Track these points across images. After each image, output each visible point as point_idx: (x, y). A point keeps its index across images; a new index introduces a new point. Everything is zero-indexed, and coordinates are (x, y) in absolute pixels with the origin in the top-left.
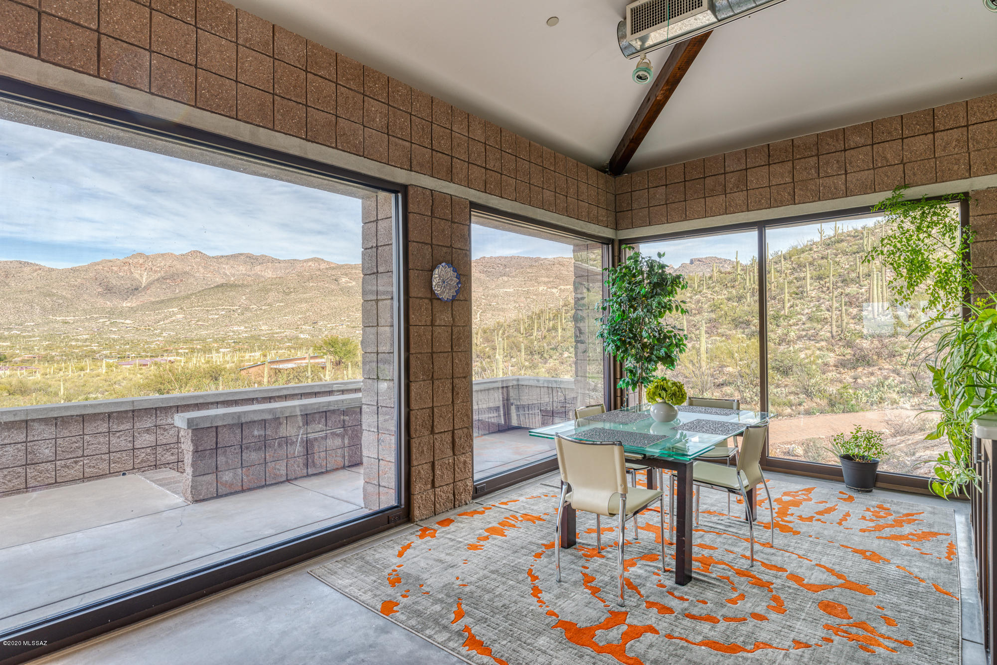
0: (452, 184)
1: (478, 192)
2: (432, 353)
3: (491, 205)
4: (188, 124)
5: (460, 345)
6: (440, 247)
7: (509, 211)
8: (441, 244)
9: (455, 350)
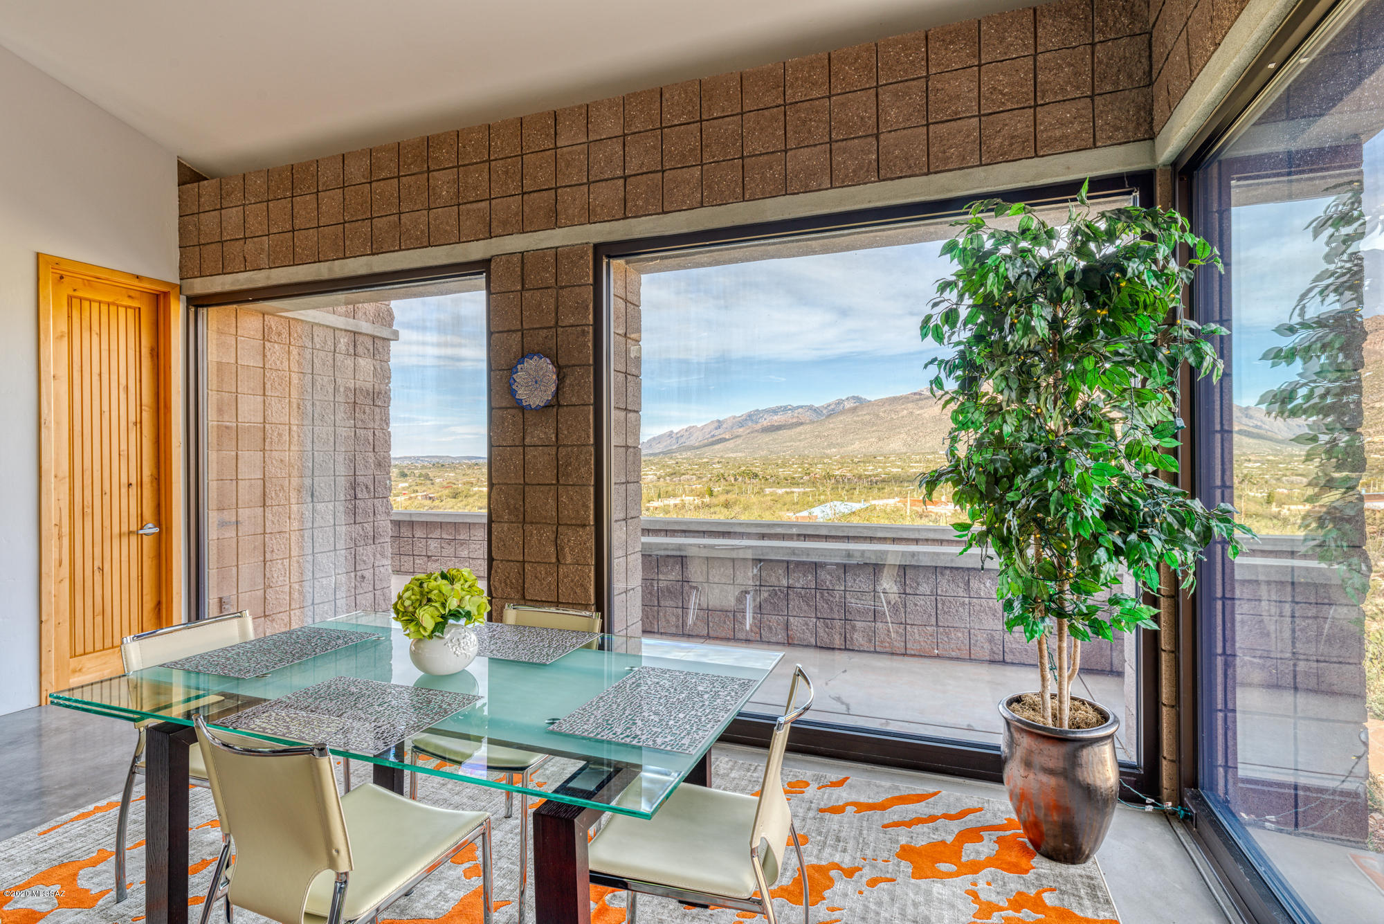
0: (558, 231)
1: (607, 224)
2: (525, 484)
3: (636, 236)
4: (317, 278)
5: (569, 475)
6: (536, 332)
7: (685, 230)
8: (538, 326)
9: (561, 482)
